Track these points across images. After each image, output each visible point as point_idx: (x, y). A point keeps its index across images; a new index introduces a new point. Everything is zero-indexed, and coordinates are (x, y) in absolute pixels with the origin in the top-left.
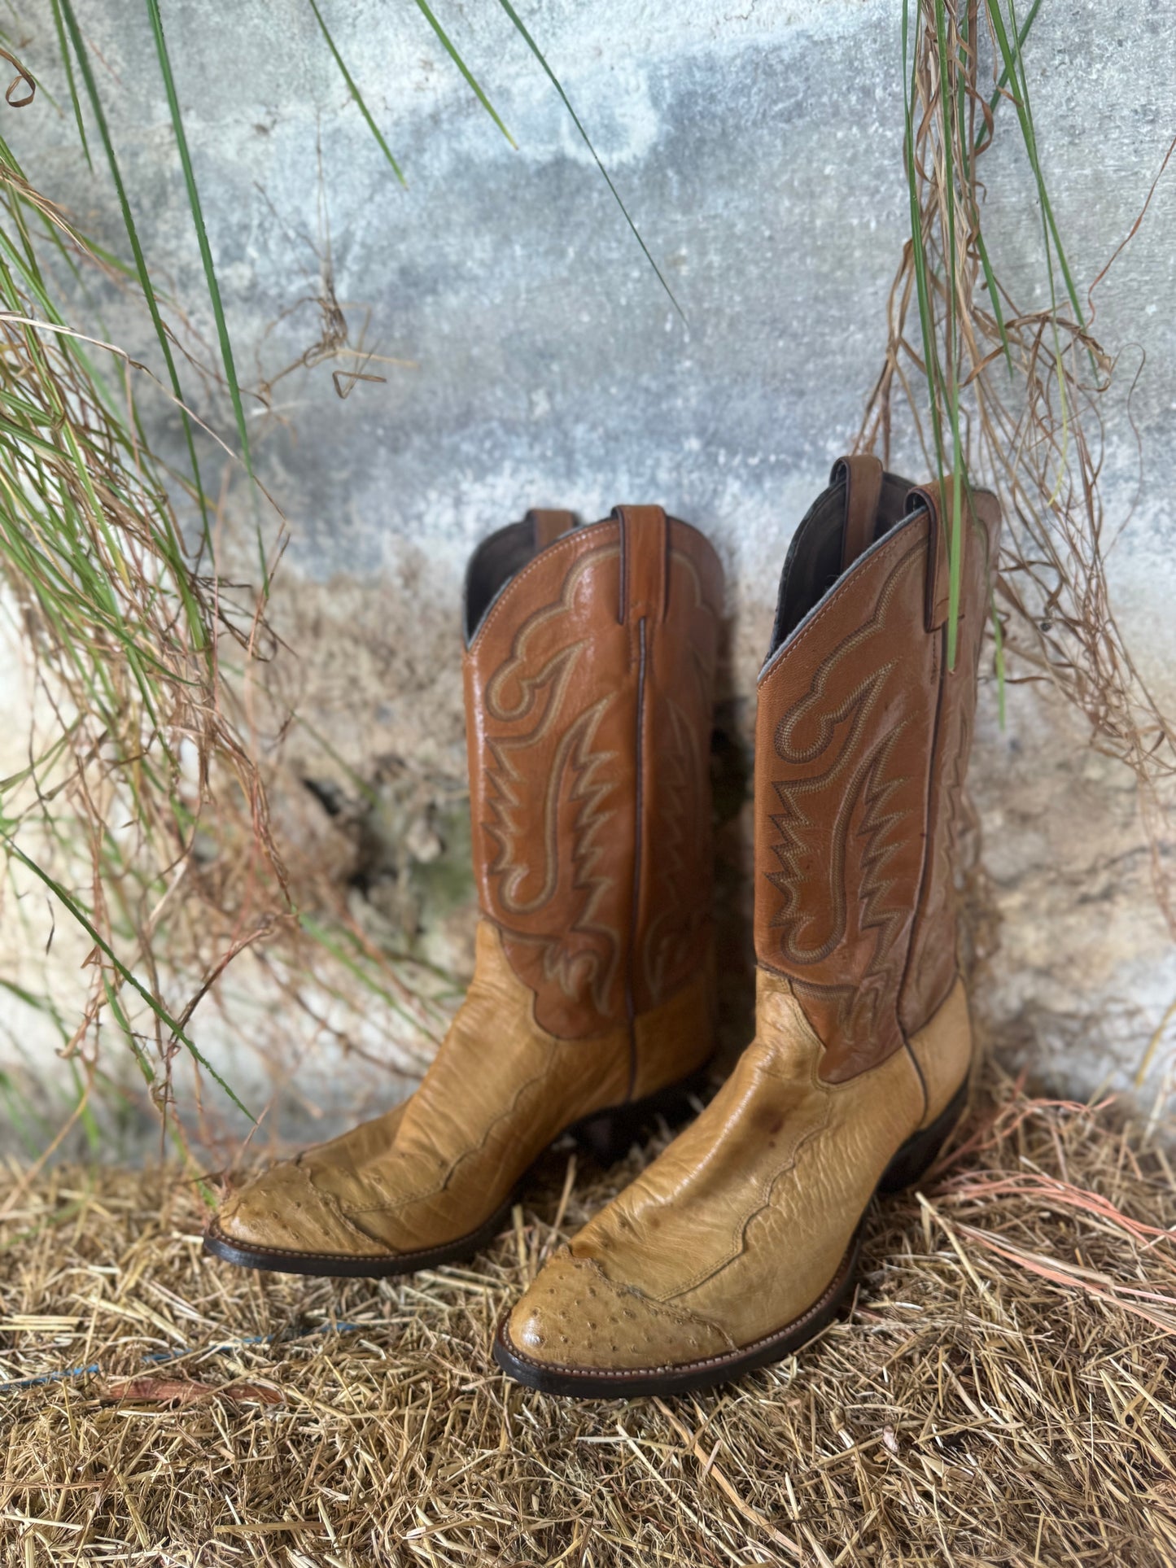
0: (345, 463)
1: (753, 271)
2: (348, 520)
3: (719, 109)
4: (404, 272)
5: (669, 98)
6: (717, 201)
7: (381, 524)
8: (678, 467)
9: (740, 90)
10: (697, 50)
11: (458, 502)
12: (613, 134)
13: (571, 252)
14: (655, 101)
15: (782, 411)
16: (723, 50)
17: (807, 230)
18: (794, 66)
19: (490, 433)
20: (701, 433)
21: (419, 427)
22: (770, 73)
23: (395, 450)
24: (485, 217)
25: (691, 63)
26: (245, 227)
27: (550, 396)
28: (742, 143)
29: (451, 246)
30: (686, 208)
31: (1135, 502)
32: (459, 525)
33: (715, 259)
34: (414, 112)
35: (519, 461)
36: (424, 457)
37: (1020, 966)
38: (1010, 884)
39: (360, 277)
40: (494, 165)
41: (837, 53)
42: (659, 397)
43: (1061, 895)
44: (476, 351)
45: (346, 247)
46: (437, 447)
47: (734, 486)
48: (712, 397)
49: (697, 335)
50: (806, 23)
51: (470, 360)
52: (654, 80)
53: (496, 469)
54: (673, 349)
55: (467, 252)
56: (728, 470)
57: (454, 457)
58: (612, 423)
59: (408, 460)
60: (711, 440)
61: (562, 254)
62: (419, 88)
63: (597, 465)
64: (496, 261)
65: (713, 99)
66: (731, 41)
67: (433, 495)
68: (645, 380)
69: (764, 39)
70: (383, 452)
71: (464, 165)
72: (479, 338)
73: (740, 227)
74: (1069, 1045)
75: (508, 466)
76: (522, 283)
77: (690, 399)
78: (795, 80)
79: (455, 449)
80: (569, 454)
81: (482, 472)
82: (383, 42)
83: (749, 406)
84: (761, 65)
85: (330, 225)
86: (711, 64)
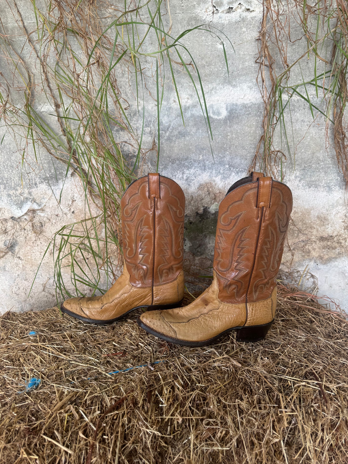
1: (240, 138)
3: (237, 112)
4: (179, 132)
5: (229, 109)
6: (235, 126)
8: (224, 170)
9: (241, 110)
10: (234, 102)
11: (183, 173)
12: (219, 114)
14: (227, 109)
15: (243, 162)
16: (239, 103)
17: (250, 133)
18: (250, 107)
19: (191, 162)
20: (229, 165)
21: (178, 160)
22: (246, 107)
23: (173, 163)
24: (195, 125)
25: (233, 104)
26: (150, 121)
27: (203, 156)
28: (240, 118)
29: (189, 129)
30: (230, 127)
31: (300, 181)
32: (183, 177)
33: (234, 136)
34: (185, 106)
36: (178, 165)
39: (171, 133)
40: (198, 116)
41: (257, 106)
42: (222, 158)
44: (190, 147)
45: (169, 127)
46: (181, 163)
47: (233, 174)
48: (231, 159)
49: (230, 148)
50: (252, 101)
51: (189, 149)
52: (227, 106)
53: (191, 168)
54: (225, 150)
55: (191, 130)
56: (233, 171)
57: (184, 166)
59: (175, 165)
60: (230, 166)
62: (186, 102)
63: (209, 168)
64: (196, 132)
65: (236, 110)
66: (240, 102)
68: (220, 155)
69: (245, 102)
70: (170, 163)
71: (192, 116)
72: (191, 145)
73: (239, 131)
76: (200, 136)
77: (227, 159)
78: (250, 109)
79: (184, 164)
80: (205, 166)
81: (188, 168)
83: (237, 161)
84: (244, 106)
85: (167, 123)
86: (236, 105)
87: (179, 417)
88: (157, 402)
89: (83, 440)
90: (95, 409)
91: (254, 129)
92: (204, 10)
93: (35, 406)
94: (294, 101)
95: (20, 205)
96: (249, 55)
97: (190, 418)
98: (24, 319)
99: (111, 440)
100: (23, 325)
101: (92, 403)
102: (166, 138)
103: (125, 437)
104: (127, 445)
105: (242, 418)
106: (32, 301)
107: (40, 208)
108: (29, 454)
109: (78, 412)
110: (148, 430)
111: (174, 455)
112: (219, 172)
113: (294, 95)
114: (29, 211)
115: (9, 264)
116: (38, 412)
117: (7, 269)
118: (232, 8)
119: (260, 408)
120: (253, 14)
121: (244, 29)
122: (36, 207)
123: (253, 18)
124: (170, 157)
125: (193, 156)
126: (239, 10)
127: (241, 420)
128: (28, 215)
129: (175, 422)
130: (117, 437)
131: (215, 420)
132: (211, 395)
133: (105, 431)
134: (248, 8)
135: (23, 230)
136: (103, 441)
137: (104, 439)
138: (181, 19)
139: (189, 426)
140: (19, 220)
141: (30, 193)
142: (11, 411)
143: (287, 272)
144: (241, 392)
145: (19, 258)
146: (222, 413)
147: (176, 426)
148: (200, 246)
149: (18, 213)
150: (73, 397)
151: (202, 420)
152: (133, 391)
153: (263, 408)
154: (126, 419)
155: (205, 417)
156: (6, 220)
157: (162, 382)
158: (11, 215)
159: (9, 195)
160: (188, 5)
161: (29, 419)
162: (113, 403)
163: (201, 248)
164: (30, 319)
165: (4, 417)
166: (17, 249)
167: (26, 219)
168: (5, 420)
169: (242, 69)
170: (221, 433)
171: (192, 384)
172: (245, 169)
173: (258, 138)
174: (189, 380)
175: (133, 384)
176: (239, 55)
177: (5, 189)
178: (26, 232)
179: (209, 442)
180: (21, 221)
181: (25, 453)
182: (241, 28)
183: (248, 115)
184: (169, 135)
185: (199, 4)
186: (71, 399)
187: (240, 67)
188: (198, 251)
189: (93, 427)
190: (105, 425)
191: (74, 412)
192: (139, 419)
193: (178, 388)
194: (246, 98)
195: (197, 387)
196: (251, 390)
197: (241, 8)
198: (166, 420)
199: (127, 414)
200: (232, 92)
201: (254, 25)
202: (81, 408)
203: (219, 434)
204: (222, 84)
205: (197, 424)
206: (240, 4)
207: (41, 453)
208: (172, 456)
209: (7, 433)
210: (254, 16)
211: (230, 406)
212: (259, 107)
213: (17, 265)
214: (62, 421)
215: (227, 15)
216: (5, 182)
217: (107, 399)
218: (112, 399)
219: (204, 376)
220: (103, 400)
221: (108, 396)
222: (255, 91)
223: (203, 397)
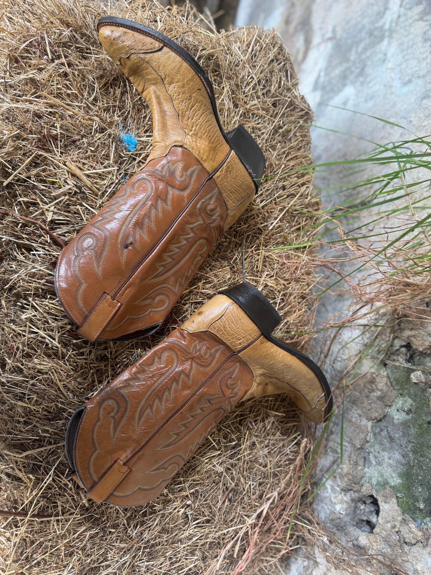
87: (30, 316)
99: (17, 231)
109: (62, 194)
132: (52, 365)
146: (27, 372)
148: (391, 439)
163: (385, 438)
186: (85, 187)
188: (382, 430)
191: (61, 190)
202: (68, 198)
214: (54, 175)
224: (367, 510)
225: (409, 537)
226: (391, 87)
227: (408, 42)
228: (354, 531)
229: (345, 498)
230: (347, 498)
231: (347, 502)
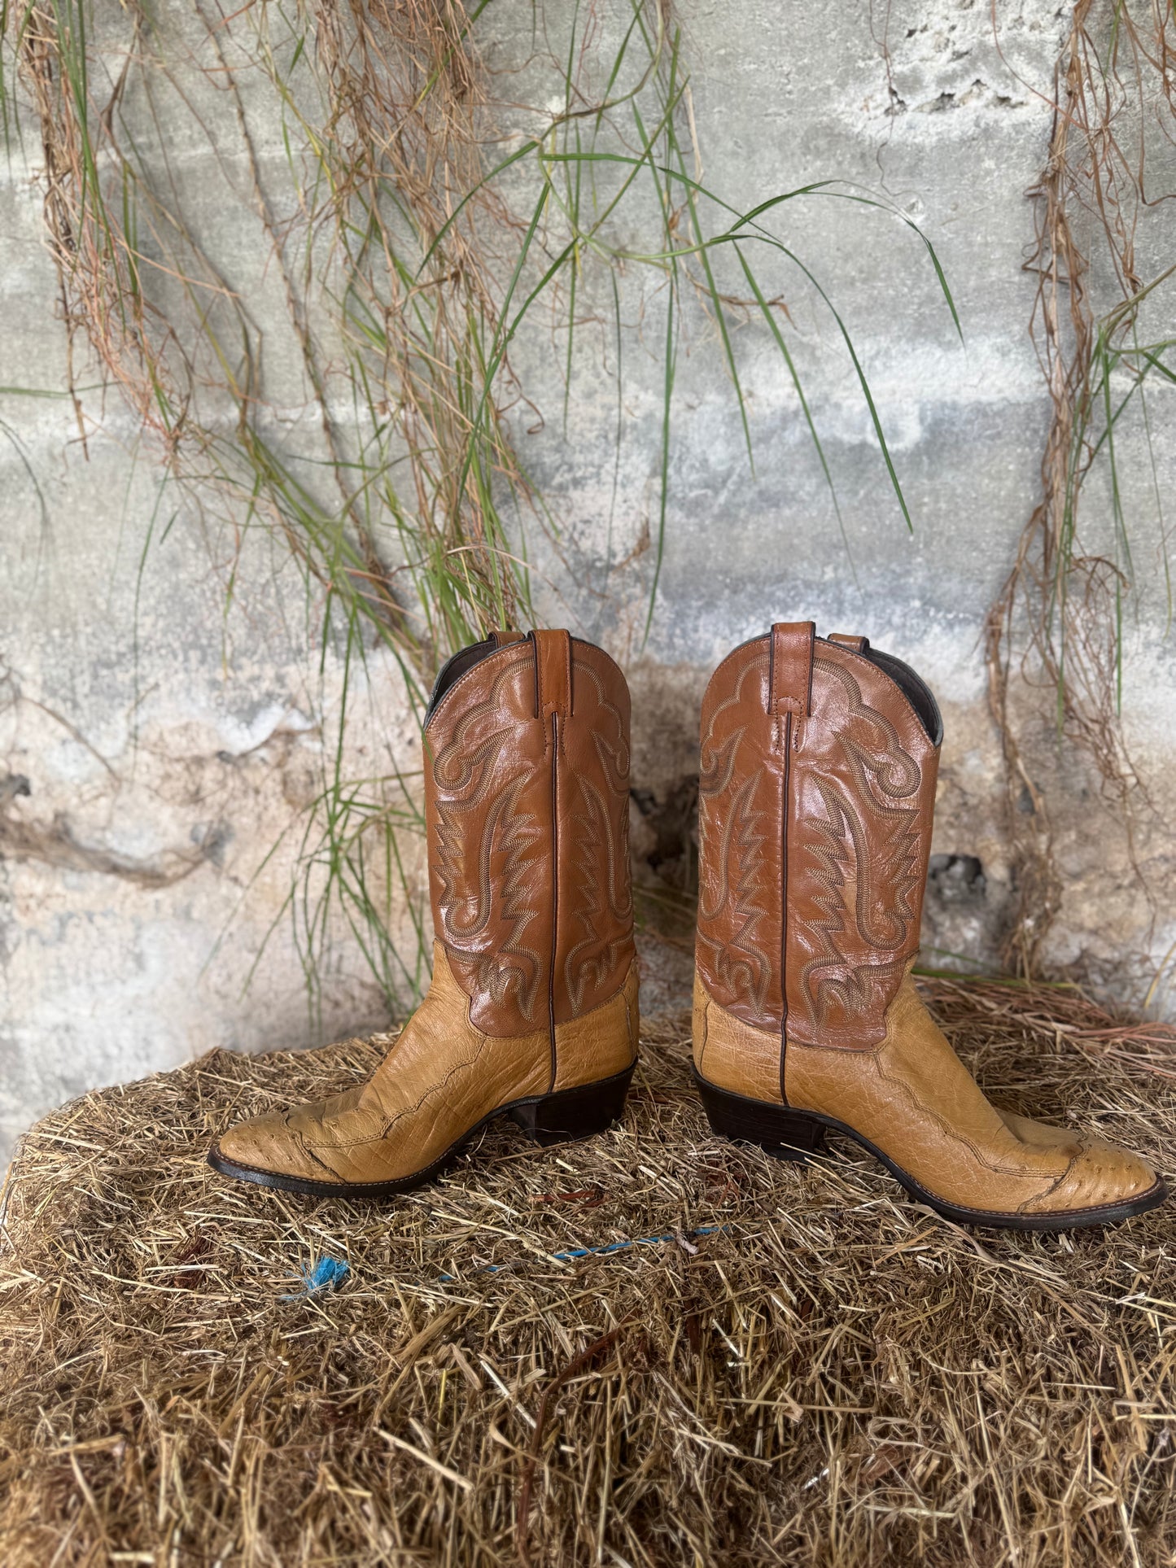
0: (702, 597)
1: (963, 514)
2: (696, 630)
3: (956, 429)
4: (761, 493)
5: (929, 420)
6: (948, 476)
7: (716, 634)
8: (905, 615)
9: (969, 422)
10: (948, 399)
12: (896, 435)
13: (862, 493)
14: (922, 420)
15: (970, 590)
16: (962, 400)
17: (996, 496)
18: (999, 414)
19: (795, 587)
20: (922, 598)
21: (752, 580)
22: (985, 415)
23: (735, 592)
24: (816, 469)
25: (944, 405)
27: (835, 569)
28: (966, 447)
29: (792, 482)
30: (931, 476)
31: (1159, 658)
33: (943, 506)
34: (784, 408)
35: (809, 604)
36: (751, 597)
37: (1080, 928)
38: (1076, 877)
39: (734, 494)
41: (1022, 410)
42: (900, 576)
43: (1107, 883)
44: (796, 541)
45: (728, 476)
46: (761, 592)
47: (936, 629)
48: (931, 579)
49: (927, 545)
50: (1007, 393)
51: (791, 545)
52: (922, 411)
54: (912, 551)
55: (801, 486)
56: (934, 620)
58: (870, 588)
59: (742, 598)
60: (927, 602)
61: (856, 493)
62: (788, 396)
63: (856, 610)
64: (817, 493)
65: (953, 424)
66: (967, 397)
67: (752, 619)
68: (894, 566)
69: (984, 399)
70: (727, 592)
71: (807, 440)
72: (799, 534)
73: (959, 491)
74: (1106, 980)
75: (802, 606)
76: (830, 507)
77: (917, 579)
78: (998, 421)
79: (772, 594)
80: (841, 603)
82: (771, 370)
83: (951, 586)
84: (981, 411)
85: (722, 462)
86: (954, 407)
87: (792, 1403)
88: (719, 1355)
89: (499, 1454)
90: (526, 1361)
91: (1009, 483)
92: (859, 103)
93: (345, 1342)
94: (1151, 394)
95: (249, 713)
96: (1003, 245)
97: (824, 1408)
98: (265, 1074)
99: (586, 1459)
100: (265, 1093)
101: (515, 1342)
102: (716, 510)
103: (625, 1454)
104: (629, 1480)
105: (993, 1422)
106: (269, 1019)
107: (309, 726)
108: (342, 1483)
109: (476, 1368)
110: (698, 1439)
111: (777, 1522)
112: (889, 622)
113: (1149, 376)
114: (276, 734)
115: (204, 900)
116: (354, 1359)
117: (195, 914)
118: (951, 96)
119: (1053, 1395)
120: (1020, 114)
121: (989, 164)
122: (297, 722)
123: (1019, 128)
124: (726, 572)
125: (802, 569)
126: (973, 103)
127: (991, 1428)
128: (273, 748)
129: (779, 1420)
130: (600, 1452)
131: (904, 1421)
132: (890, 1343)
133: (562, 1430)
134: (1003, 93)
135: (251, 793)
136: (560, 1461)
137: (563, 1455)
138: (784, 134)
139: (823, 1434)
140: (241, 762)
141: (280, 679)
142: (272, 1351)
143: (1106, 961)
144: (986, 1341)
145: (235, 880)
146: (927, 1401)
147: (781, 1431)
149: (240, 739)
150: (454, 1320)
151: (864, 1419)
152: (639, 1313)
153: (1061, 1393)
154: (625, 1397)
155: (873, 1410)
156: (199, 761)
157: (729, 1292)
158: (216, 747)
159: (214, 684)
160: (806, 89)
161: (330, 1381)
162: (583, 1346)
164: (282, 1073)
165: (254, 1369)
166: (229, 851)
167: (263, 760)
168: (258, 1377)
169: (976, 289)
170: (927, 1463)
171: (824, 1305)
172: (977, 615)
173: (1023, 513)
174: (815, 1291)
175: (638, 1293)
176: (970, 244)
177: (203, 662)
178: (261, 798)
179: (890, 1490)
180: (247, 765)
181: (331, 1478)
182: (979, 159)
183: (992, 438)
184: (728, 502)
185: (842, 85)
186: (448, 1326)
187: (972, 283)
189: (527, 1417)
190: (562, 1411)
191: (466, 1368)
192: (669, 1403)
193: (783, 1314)
194: (986, 383)
195: (843, 1317)
196: (1018, 1336)
197: (980, 95)
198: (752, 1410)
199: (629, 1382)
200: (942, 366)
201: (1024, 147)
202: (482, 1355)
203: (919, 1468)
204: (910, 340)
205: (847, 1432)
206: (978, 82)
207: (376, 1481)
208: (769, 1525)
209: (268, 1417)
210: (1023, 119)
211: (953, 1380)
212: (1028, 416)
213: (227, 901)
214: (431, 1389)
215: (934, 117)
216: (204, 641)
217: (563, 1335)
218: (577, 1334)
219: (862, 1283)
220: (548, 1334)
221: (564, 1324)
222: (1017, 361)
223: (862, 1348)
224: (948, 883)
225: (955, 799)
226: (138, 997)
227: (47, 978)
228: (996, 896)
229: (947, 924)
230: (945, 921)
231: (952, 918)
